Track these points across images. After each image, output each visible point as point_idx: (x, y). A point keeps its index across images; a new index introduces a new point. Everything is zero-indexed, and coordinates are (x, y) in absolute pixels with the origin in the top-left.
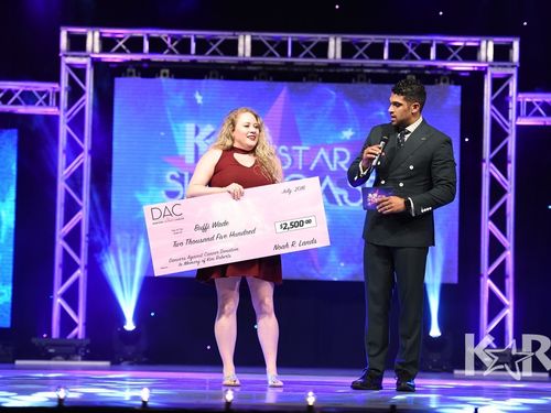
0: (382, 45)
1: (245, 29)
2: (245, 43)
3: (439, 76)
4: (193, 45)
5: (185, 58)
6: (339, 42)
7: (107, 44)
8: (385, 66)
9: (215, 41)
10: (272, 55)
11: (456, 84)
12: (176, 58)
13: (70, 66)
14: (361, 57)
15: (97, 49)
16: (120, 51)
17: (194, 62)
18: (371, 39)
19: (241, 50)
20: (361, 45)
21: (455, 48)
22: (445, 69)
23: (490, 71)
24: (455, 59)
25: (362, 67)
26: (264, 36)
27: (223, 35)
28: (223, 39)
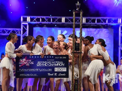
0: (95, 20)
1: (63, 16)
2: (63, 19)
3: (108, 27)
4: (51, 20)
5: (50, 23)
6: (85, 19)
7: (32, 20)
8: (96, 24)
9: (56, 19)
10: (70, 22)
11: (112, 28)
12: (47, 23)
13: (23, 25)
14: (90, 22)
15: (29, 21)
16: (35, 21)
17: (51, 24)
18: (92, 18)
19: (62, 21)
20: (90, 19)
21: (112, 20)
22: (110, 25)
23: (120, 25)
24: (112, 23)
25: (91, 25)
26: (68, 18)
27: (58, 17)
28: (58, 18)
